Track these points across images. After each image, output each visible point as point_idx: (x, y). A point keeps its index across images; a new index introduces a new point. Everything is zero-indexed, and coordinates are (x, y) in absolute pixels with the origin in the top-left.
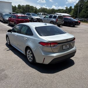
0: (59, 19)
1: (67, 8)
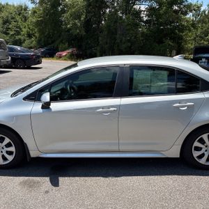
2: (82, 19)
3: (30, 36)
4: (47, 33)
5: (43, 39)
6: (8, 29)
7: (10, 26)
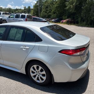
0: (28, 19)
1: (25, 8)
2: (74, 4)
3: (54, 13)
4: (60, 12)
5: (59, 14)
6: (47, 10)
7: (48, 9)
